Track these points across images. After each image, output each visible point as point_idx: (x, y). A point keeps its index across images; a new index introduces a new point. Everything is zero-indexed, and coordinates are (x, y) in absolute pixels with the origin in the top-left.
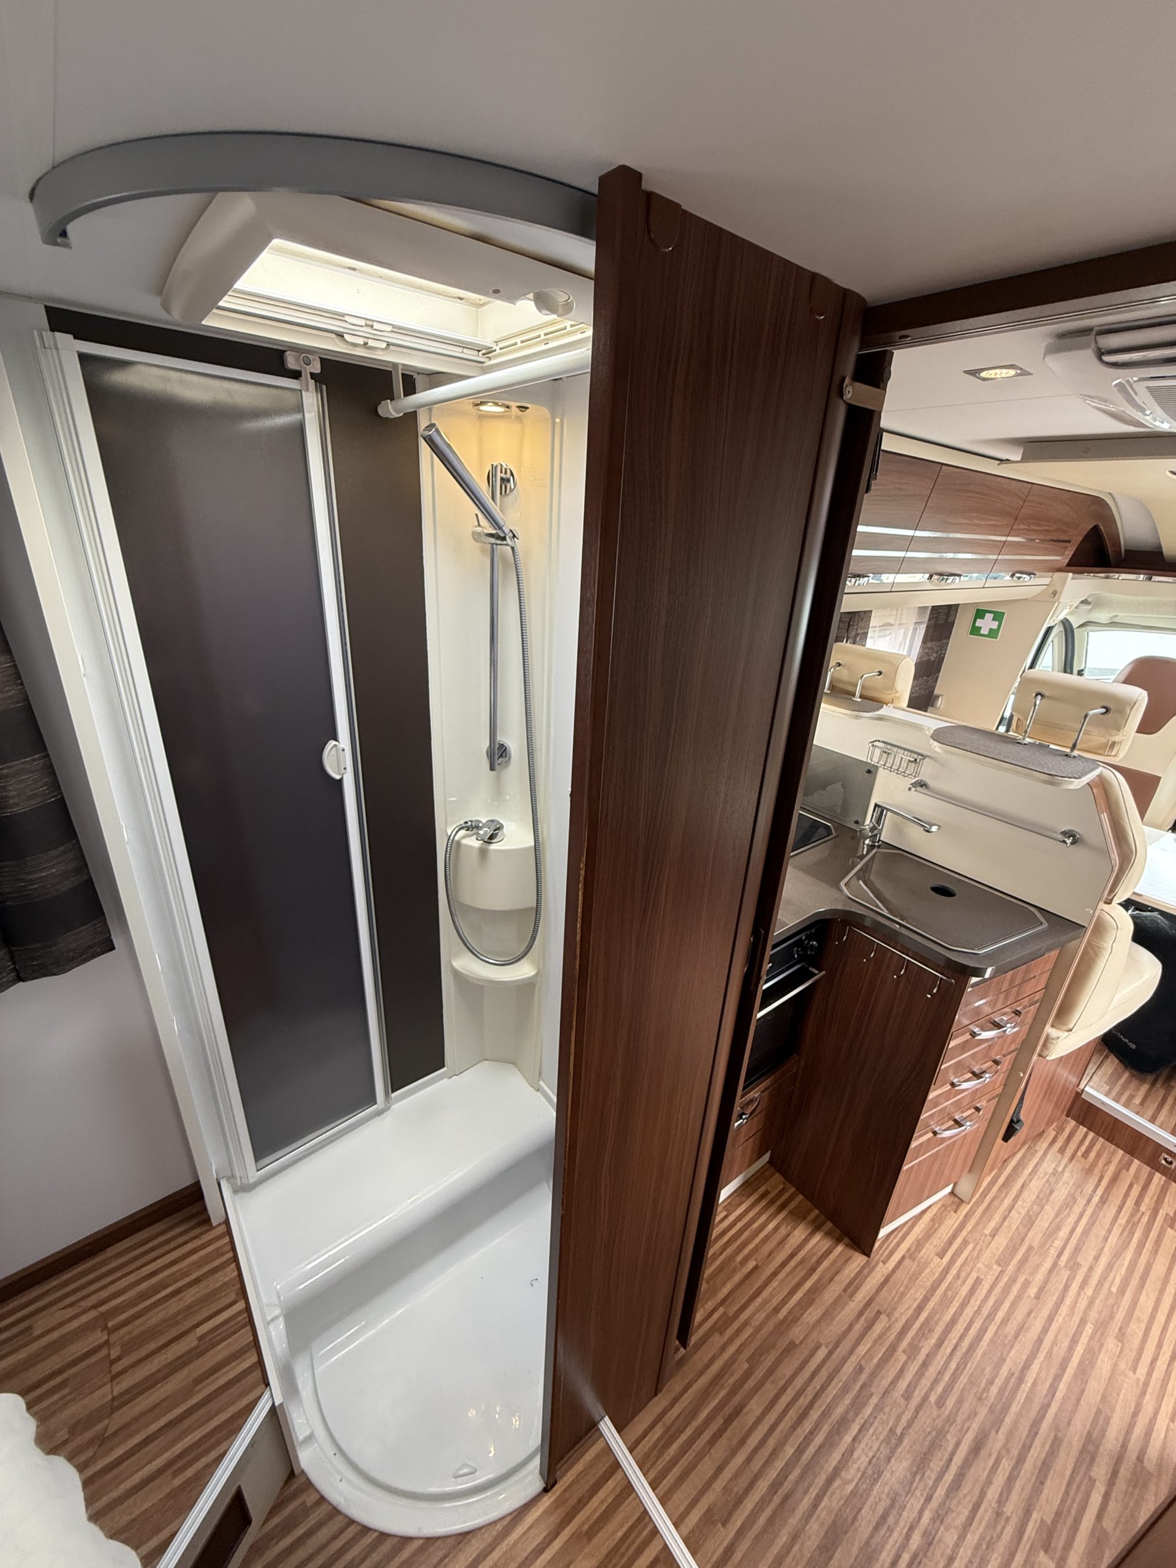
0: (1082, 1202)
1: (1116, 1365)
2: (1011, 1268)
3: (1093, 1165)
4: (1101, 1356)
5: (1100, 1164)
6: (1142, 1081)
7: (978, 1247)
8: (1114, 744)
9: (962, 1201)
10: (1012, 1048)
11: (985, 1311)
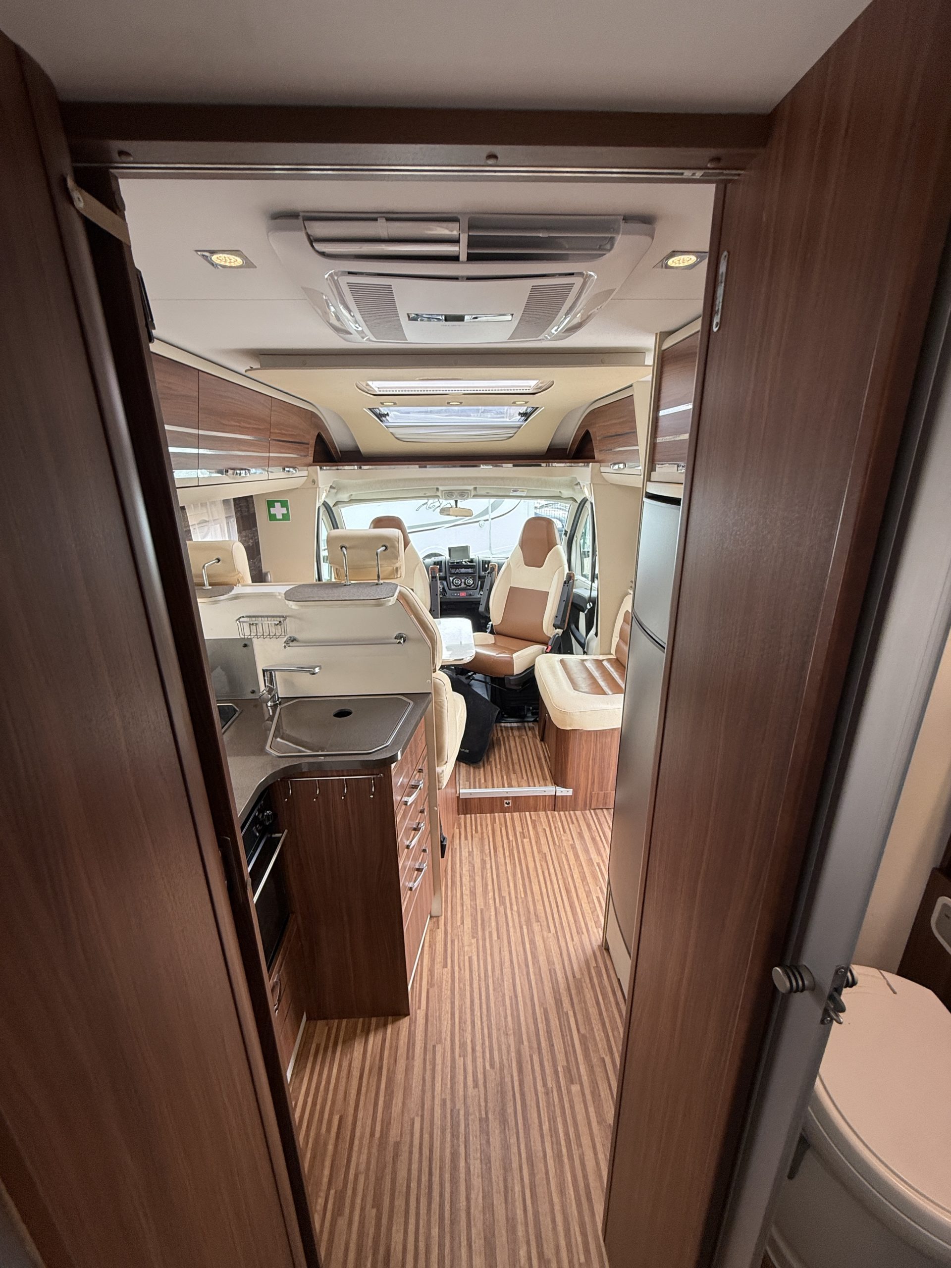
0: (488, 859)
1: (543, 937)
2: (480, 933)
3: (482, 833)
4: (536, 939)
5: (484, 830)
6: (479, 768)
7: (460, 938)
8: (397, 569)
9: (439, 917)
10: (425, 795)
11: (482, 975)
